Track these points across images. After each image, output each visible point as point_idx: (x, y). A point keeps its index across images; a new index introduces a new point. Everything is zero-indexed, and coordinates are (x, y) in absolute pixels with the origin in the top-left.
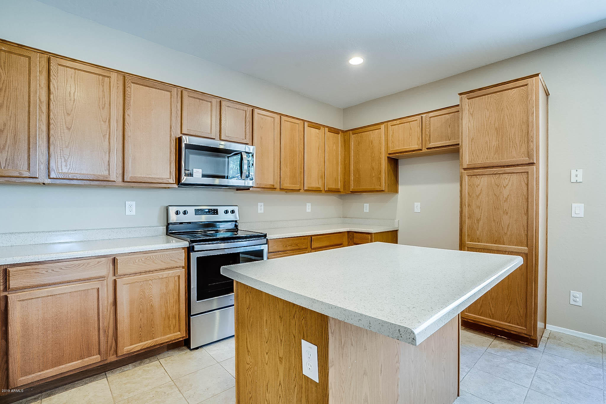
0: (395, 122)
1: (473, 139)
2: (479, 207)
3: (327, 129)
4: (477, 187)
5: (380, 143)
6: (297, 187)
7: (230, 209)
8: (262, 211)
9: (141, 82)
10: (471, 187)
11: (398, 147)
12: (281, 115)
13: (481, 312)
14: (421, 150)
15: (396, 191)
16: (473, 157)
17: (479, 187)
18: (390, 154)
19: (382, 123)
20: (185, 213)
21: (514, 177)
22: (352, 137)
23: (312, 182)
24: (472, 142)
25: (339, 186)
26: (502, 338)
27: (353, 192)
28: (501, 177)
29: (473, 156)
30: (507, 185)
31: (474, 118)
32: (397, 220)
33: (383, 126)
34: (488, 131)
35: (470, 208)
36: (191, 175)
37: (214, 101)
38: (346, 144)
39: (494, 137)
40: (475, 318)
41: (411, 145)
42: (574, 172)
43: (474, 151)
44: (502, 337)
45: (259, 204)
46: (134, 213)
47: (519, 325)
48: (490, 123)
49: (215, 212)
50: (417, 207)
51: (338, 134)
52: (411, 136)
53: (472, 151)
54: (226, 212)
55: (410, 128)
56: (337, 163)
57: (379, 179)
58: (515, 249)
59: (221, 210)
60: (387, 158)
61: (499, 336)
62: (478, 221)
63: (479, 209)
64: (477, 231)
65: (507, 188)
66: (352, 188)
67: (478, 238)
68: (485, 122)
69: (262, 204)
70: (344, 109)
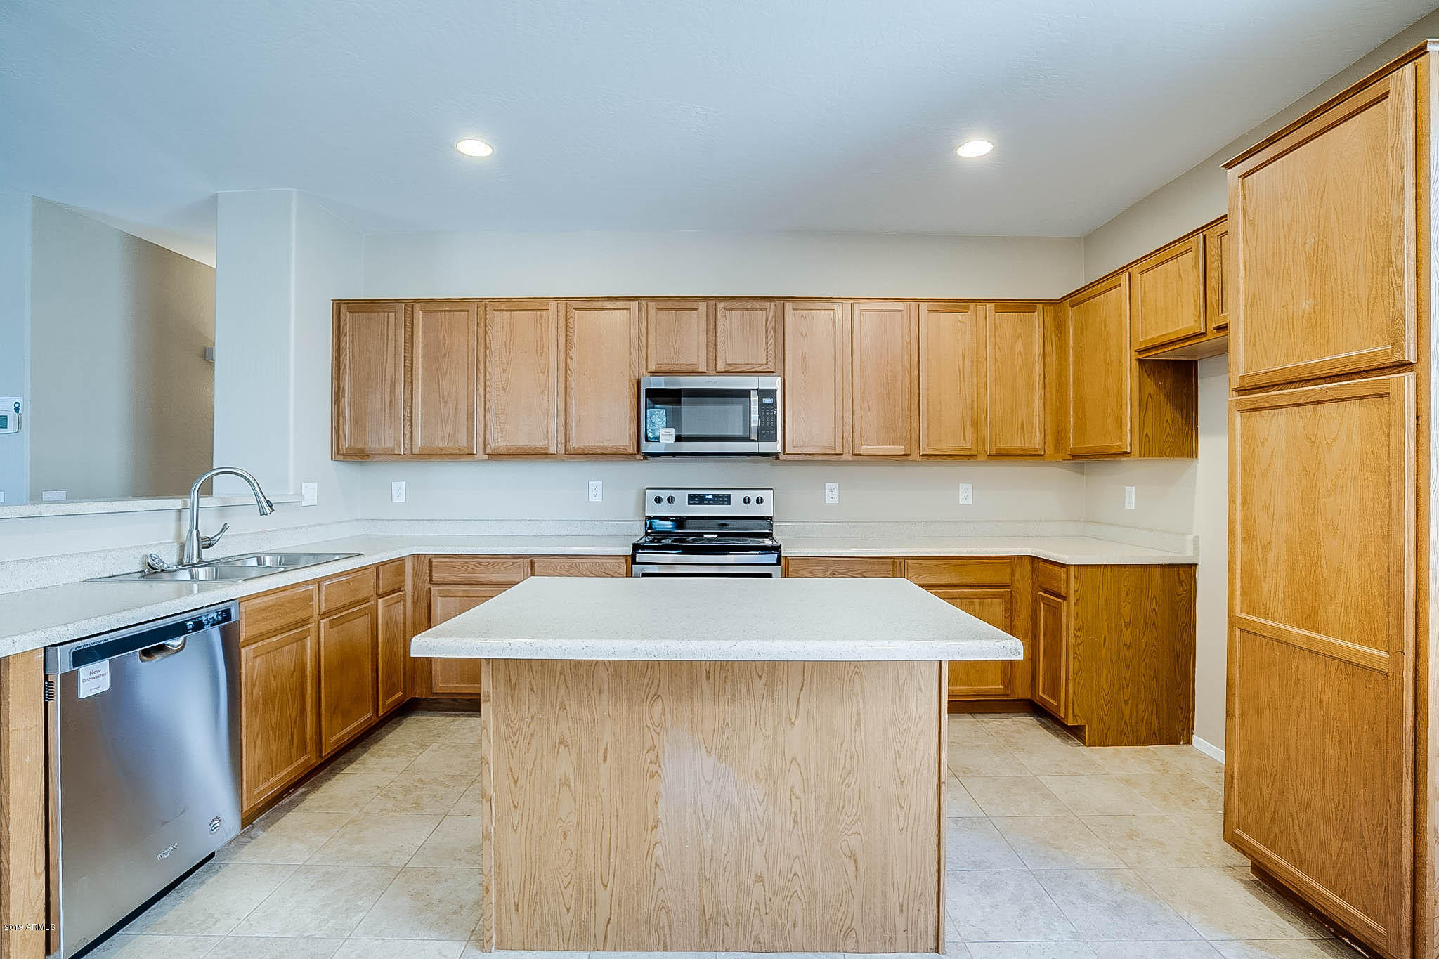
0: (1147, 263)
1: (1254, 299)
2: (1268, 509)
3: (990, 308)
4: (1262, 444)
5: (1120, 324)
6: (903, 450)
7: (753, 495)
8: (836, 500)
9: (587, 305)
11: (1154, 330)
12: (854, 300)
13: (1272, 837)
14: (1204, 334)
15: (1187, 453)
16: (1255, 354)
17: (1266, 444)
18: (1140, 352)
19: (1124, 269)
20: (670, 500)
21: (1355, 413)
22: (1071, 312)
23: (945, 438)
25: (1036, 441)
26: (1353, 948)
27: (1075, 457)
28: (1320, 415)
29: (1256, 348)
30: (1334, 439)
33: (1124, 278)
36: (657, 439)
37: (702, 306)
38: (1063, 332)
39: (1303, 285)
40: (1255, 852)
41: (1180, 321)
43: (1257, 335)
44: (1354, 946)
45: (830, 485)
46: (599, 499)
47: (1368, 915)
48: (1295, 241)
49: (725, 500)
51: (1034, 312)
52: (1180, 295)
53: (1253, 334)
54: (747, 501)
55: (1179, 273)
56: (1030, 385)
57: (1120, 423)
58: (1354, 652)
59: (737, 497)
60: (1136, 365)
61: (1347, 940)
62: (1266, 550)
64: (1263, 583)
65: (1334, 447)
66: (1071, 445)
67: (1264, 606)
68: (1282, 241)
69: (836, 486)
70: (1085, 238)
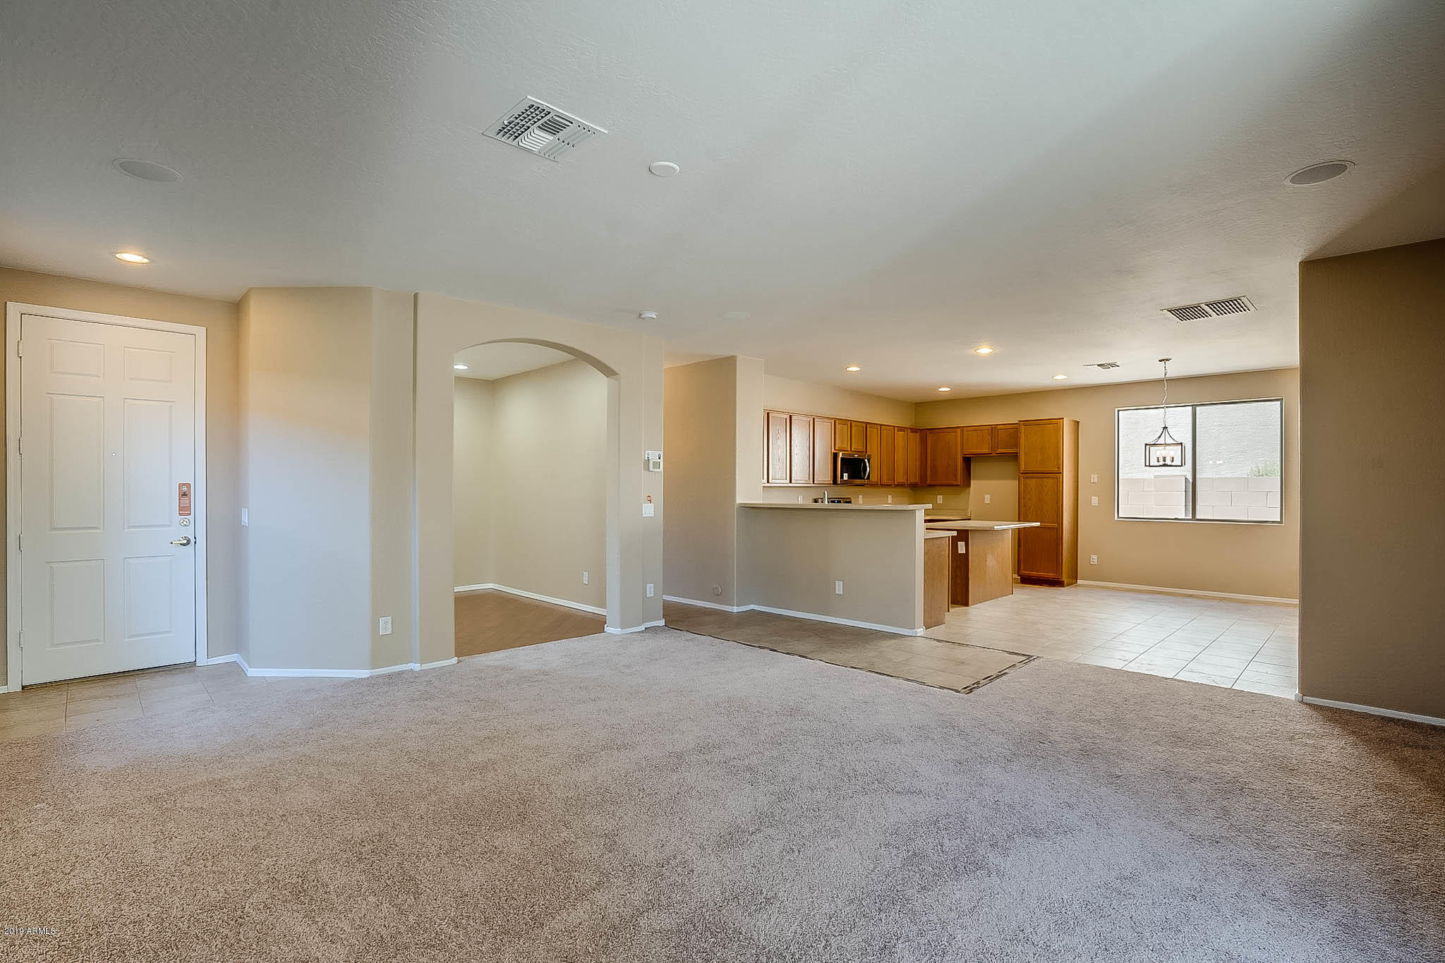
0: (969, 429)
1: (1026, 451)
2: (1030, 499)
3: (909, 430)
4: (1029, 487)
5: (956, 445)
6: (891, 482)
10: (1026, 486)
11: (972, 450)
12: (881, 425)
14: (991, 454)
15: (970, 486)
16: (1027, 464)
19: (959, 427)
21: (1051, 480)
22: (929, 436)
23: (900, 478)
24: (1026, 455)
25: (917, 480)
27: (929, 486)
28: (1043, 480)
30: (1045, 484)
31: (1028, 439)
32: (969, 510)
33: (959, 430)
34: (1036, 449)
36: (843, 478)
37: (849, 423)
38: (923, 442)
39: (1039, 454)
41: (982, 448)
42: (1092, 476)
45: (861, 496)
47: (1053, 574)
48: (1037, 444)
50: (987, 498)
51: (915, 432)
52: (982, 441)
55: (983, 435)
56: (916, 460)
57: (956, 475)
58: (1051, 525)
62: (1030, 508)
65: (1045, 486)
66: (928, 483)
68: (1034, 443)
70: (916, 404)
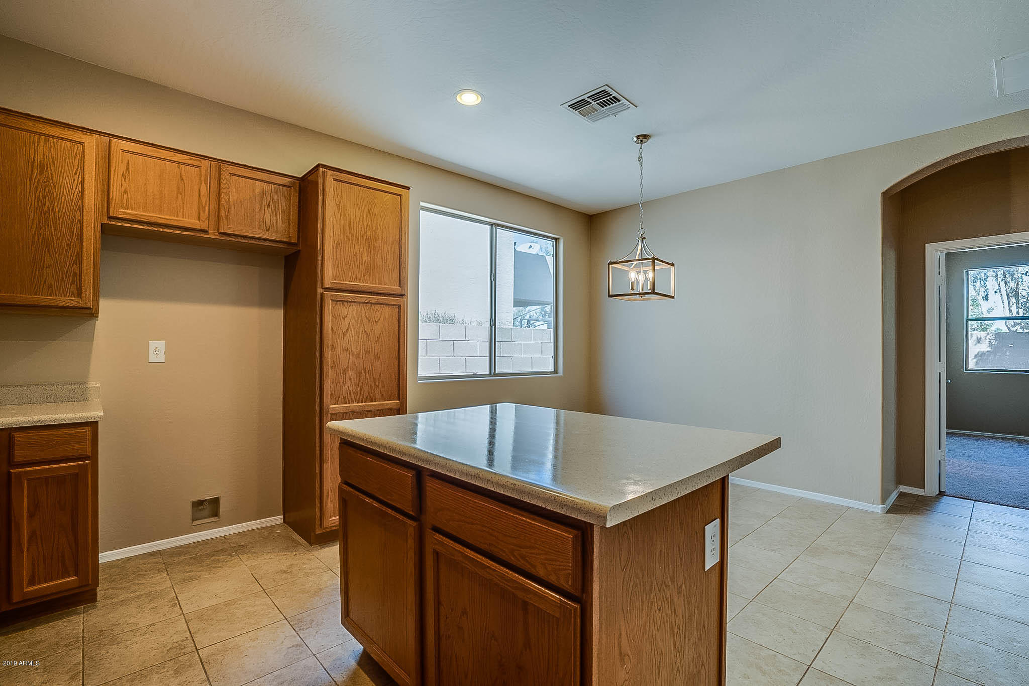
1: (338, 244)
2: (347, 350)
4: (344, 319)
10: (336, 319)
14: (206, 232)
17: (346, 319)
18: (110, 218)
21: (387, 310)
24: (336, 248)
29: (339, 271)
31: (341, 213)
32: (92, 385)
33: (90, 140)
34: (358, 239)
35: (335, 351)
39: (365, 250)
41: (180, 214)
43: (339, 263)
48: (361, 228)
50: (158, 351)
52: (181, 194)
53: (337, 262)
55: (181, 177)
60: (100, 225)
62: (345, 370)
63: (347, 353)
65: (378, 323)
67: (344, 398)
